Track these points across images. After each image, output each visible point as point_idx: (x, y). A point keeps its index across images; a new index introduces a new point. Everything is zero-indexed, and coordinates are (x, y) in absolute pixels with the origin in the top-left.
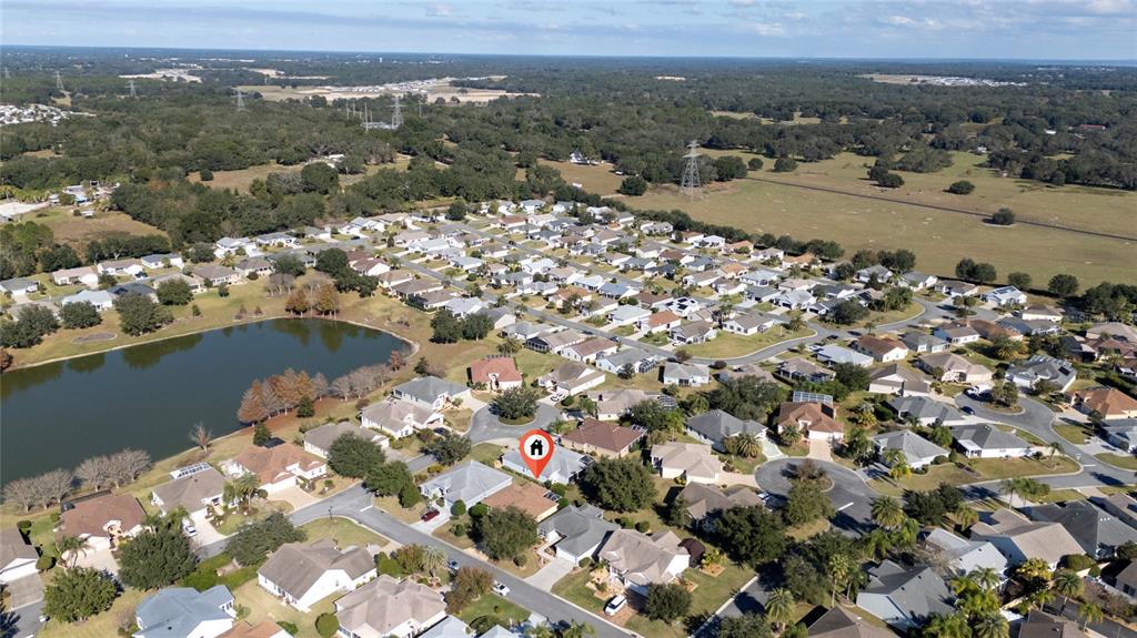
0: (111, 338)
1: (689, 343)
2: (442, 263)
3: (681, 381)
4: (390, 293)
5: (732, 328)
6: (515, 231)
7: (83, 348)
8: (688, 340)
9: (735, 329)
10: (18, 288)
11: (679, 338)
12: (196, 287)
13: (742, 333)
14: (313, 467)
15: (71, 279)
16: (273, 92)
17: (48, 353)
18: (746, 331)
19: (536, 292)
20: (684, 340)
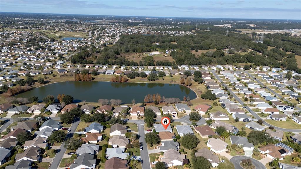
0: (146, 81)
1: (273, 119)
2: (228, 80)
3: (250, 127)
4: (205, 84)
5: (295, 120)
6: (260, 76)
7: (140, 81)
8: (272, 118)
9: (296, 120)
10: (140, 68)
11: (270, 117)
12: (167, 74)
13: (297, 122)
14: (142, 113)
15: (150, 68)
16: (247, 31)
17: (135, 81)
18: (298, 122)
19: (244, 93)
20: (271, 118)
